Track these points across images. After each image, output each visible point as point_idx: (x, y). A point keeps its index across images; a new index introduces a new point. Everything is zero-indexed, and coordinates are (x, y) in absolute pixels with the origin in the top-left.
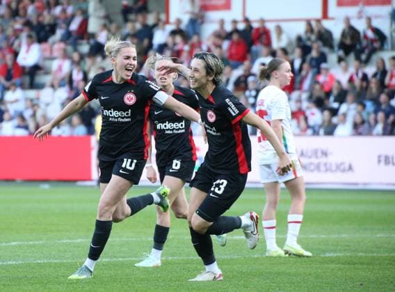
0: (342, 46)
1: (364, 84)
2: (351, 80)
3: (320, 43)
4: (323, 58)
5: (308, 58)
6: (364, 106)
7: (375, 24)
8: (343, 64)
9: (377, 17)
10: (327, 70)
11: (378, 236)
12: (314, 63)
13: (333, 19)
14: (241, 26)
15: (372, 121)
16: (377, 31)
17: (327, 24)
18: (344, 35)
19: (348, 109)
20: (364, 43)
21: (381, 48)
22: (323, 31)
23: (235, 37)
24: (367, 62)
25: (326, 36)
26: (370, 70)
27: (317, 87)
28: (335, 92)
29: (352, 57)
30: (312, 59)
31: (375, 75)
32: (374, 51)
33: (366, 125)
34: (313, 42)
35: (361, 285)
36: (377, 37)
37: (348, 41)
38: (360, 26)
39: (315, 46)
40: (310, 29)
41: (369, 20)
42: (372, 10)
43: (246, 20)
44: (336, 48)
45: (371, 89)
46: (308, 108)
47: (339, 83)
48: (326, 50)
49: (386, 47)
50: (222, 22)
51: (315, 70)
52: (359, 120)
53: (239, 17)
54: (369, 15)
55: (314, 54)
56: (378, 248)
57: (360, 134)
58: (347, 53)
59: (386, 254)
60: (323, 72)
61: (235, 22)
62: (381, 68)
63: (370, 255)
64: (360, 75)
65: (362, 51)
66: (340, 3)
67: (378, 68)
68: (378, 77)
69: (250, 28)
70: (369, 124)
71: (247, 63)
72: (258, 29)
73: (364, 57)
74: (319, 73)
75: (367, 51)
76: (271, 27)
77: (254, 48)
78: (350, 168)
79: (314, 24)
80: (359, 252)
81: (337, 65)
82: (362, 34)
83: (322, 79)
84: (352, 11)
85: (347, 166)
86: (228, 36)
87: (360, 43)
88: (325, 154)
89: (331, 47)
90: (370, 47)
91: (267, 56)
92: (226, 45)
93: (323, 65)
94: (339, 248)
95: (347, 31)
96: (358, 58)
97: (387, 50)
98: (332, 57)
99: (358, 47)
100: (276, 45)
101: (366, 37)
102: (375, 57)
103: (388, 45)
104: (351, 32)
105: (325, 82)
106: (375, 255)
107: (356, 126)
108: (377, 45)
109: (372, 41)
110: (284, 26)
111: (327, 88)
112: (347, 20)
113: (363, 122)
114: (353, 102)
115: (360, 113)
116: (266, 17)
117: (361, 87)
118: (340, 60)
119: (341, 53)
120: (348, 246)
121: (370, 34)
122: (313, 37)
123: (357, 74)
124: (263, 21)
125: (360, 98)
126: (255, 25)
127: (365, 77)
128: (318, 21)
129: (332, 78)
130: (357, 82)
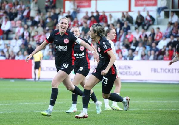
0: (137, 23)
1: (146, 39)
2: (140, 37)
3: (128, 22)
4: (129, 28)
5: (123, 28)
6: (146, 48)
7: (151, 14)
8: (137, 30)
9: (151, 11)
10: (130, 33)
11: (151, 102)
12: (125, 30)
13: (133, 11)
14: (95, 14)
15: (149, 54)
16: (151, 17)
18: (137, 18)
19: (139, 49)
20: (146, 22)
21: (153, 24)
22: (129, 17)
23: (92, 19)
24: (147, 29)
25: (130, 19)
26: (148, 33)
27: (127, 40)
28: (134, 42)
29: (141, 27)
30: (124, 28)
31: (150, 35)
32: (150, 25)
33: (146, 56)
34: (125, 21)
35: (144, 122)
37: (139, 21)
38: (144, 15)
39: (125, 23)
40: (124, 16)
41: (148, 12)
42: (149, 8)
43: (97, 12)
44: (134, 24)
45: (148, 41)
46: (123, 49)
47: (135, 38)
48: (130, 24)
50: (87, 13)
51: (125, 33)
52: (143, 54)
53: (94, 11)
55: (125, 26)
56: (151, 107)
57: (144, 60)
58: (139, 26)
59: (154, 110)
60: (129, 33)
61: (92, 13)
62: (153, 32)
63: (148, 110)
64: (144, 35)
65: (145, 25)
66: (136, 5)
67: (152, 32)
68: (152, 36)
69: (98, 15)
70: (148, 55)
72: (102, 16)
73: (146, 27)
74: (127, 34)
75: (147, 25)
76: (107, 15)
78: (140, 74)
79: (125, 13)
80: (143, 109)
81: (134, 31)
83: (128, 36)
84: (141, 9)
85: (138, 73)
86: (89, 18)
87: (144, 22)
88: (129, 68)
89: (132, 23)
92: (88, 22)
93: (129, 31)
94: (135, 107)
95: (139, 17)
96: (143, 28)
97: (155, 25)
98: (133, 28)
99: (143, 23)
100: (109, 22)
101: (146, 19)
102: (150, 28)
103: (156, 23)
104: (141, 17)
106: (150, 110)
107: (142, 56)
109: (149, 21)
110: (113, 14)
112: (139, 12)
113: (145, 55)
114: (141, 46)
115: (144, 51)
116: (105, 11)
117: (145, 40)
118: (136, 29)
119: (136, 26)
120: (138, 106)
121: (148, 18)
122: (125, 19)
123: (143, 35)
124: (104, 12)
125: (144, 44)
126: (101, 14)
127: (146, 36)
128: (127, 12)
129: (132, 36)
130: (143, 38)
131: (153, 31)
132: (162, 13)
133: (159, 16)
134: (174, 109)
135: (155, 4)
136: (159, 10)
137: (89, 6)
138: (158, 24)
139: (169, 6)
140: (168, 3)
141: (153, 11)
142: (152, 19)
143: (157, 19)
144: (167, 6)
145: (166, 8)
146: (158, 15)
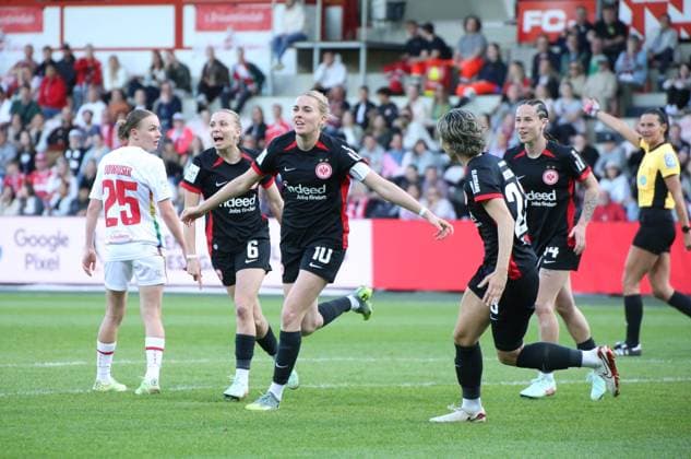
0: (203, 88)
3: (172, 84)
4: (176, 105)
5: (156, 105)
7: (251, 57)
8: (205, 113)
9: (252, 47)
10: (182, 122)
12: (163, 111)
13: (189, 48)
14: (58, 56)
16: (252, 68)
17: (182, 57)
18: (205, 72)
20: (235, 84)
21: (258, 93)
22: (176, 66)
23: (49, 71)
25: (181, 73)
27: (169, 147)
28: (196, 153)
30: (161, 105)
31: (250, 131)
32: (248, 96)
34: (161, 83)
35: (226, 430)
36: (252, 77)
37: (212, 82)
38: (229, 60)
39: (165, 86)
40: (159, 64)
41: (241, 51)
42: (245, 38)
43: (65, 48)
44: (195, 92)
47: (200, 140)
48: (180, 93)
49: (264, 91)
50: (30, 50)
51: (165, 122)
53: (56, 44)
54: (241, 45)
55: (164, 98)
58: (210, 99)
60: (176, 124)
61: (48, 50)
62: (259, 122)
65: (231, 96)
66: (200, 27)
67: (254, 120)
68: (254, 133)
69: (70, 58)
71: (66, 110)
73: (234, 103)
74: (170, 126)
75: (238, 96)
76: (103, 58)
77: (77, 88)
79: (164, 54)
81: (196, 116)
82: (231, 73)
83: (175, 135)
84: (217, 38)
86: (39, 70)
87: (229, 85)
89: (188, 89)
90: (242, 91)
91: (94, 101)
92: (35, 82)
93: (177, 116)
94: (196, 378)
95: (210, 65)
97: (266, 95)
98: (190, 105)
99: (226, 90)
101: (236, 76)
102: (251, 105)
103: (268, 89)
104: (217, 69)
105: (178, 140)
108: (252, 87)
109: (247, 82)
111: (181, 148)
112: (211, 50)
118: (201, 108)
119: (202, 98)
120: (207, 375)
121: (243, 72)
124: (91, 49)
128: (170, 51)
129: (189, 134)
131: (257, 117)
132: (290, 56)
133: (280, 67)
134: (328, 386)
135: (266, 24)
136: (280, 45)
137: (38, 27)
138: (276, 92)
139: (312, 31)
140: (307, 21)
141: (256, 48)
142: (258, 76)
143: (273, 77)
144: (306, 32)
145: (301, 37)
146: (276, 61)
